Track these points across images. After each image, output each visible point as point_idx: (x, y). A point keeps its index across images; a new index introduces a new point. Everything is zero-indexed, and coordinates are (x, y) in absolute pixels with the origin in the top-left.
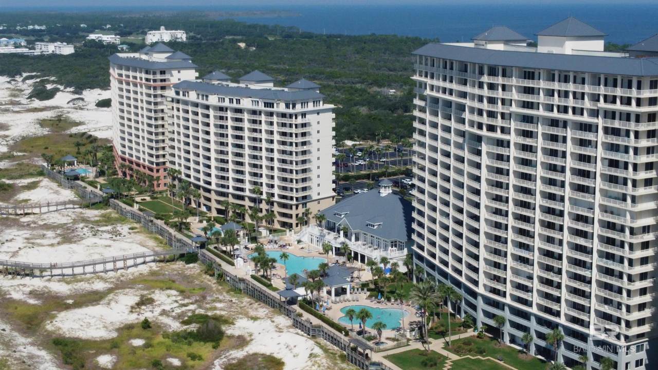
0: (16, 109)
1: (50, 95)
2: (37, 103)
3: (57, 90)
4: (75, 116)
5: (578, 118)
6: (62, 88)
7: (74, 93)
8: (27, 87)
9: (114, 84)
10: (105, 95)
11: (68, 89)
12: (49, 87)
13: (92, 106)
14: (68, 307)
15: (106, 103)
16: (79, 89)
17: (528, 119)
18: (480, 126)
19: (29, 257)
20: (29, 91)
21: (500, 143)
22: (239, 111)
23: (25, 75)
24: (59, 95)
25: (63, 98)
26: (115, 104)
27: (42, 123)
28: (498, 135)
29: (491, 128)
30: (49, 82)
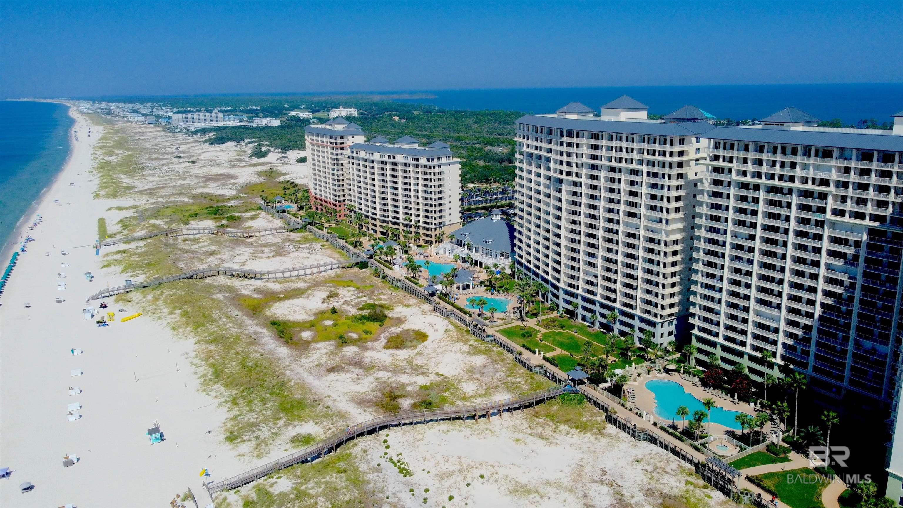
0: (242, 164)
1: (264, 155)
2: (256, 160)
3: (269, 151)
4: (282, 169)
5: (629, 166)
6: (272, 149)
7: (281, 153)
8: (249, 149)
9: (308, 146)
10: (302, 154)
11: (277, 150)
12: (264, 149)
13: (294, 162)
14: (280, 299)
15: (303, 160)
16: (285, 149)
17: (594, 167)
18: (561, 172)
19: (253, 266)
20: (250, 152)
21: (575, 184)
22: (394, 164)
23: (247, 141)
24: (270, 155)
25: (273, 157)
26: (309, 160)
27: (260, 174)
28: (574, 178)
29: (569, 174)
30: (263, 145)
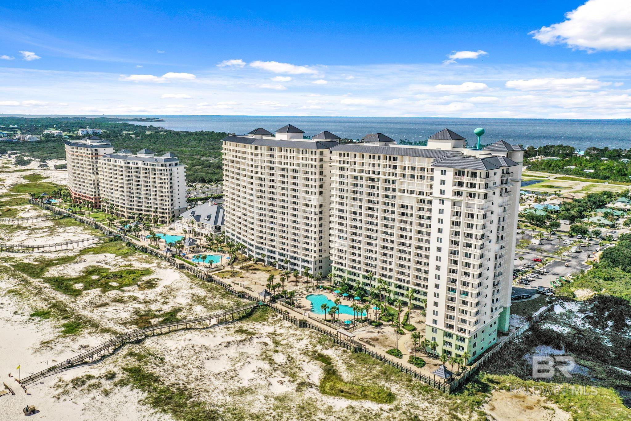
0: (7, 170)
1: (27, 163)
2: (19, 167)
3: (32, 160)
4: (44, 174)
5: (292, 167)
6: (34, 159)
7: (41, 161)
8: (13, 159)
9: (68, 155)
10: (62, 162)
11: (37, 160)
12: (26, 159)
13: (53, 168)
15: (64, 167)
16: (44, 159)
17: (272, 168)
18: (252, 172)
20: (13, 161)
21: (261, 179)
22: (137, 168)
23: (9, 152)
24: (33, 163)
26: (69, 167)
27: (24, 177)
28: (259, 175)
29: (257, 173)
30: (25, 156)
